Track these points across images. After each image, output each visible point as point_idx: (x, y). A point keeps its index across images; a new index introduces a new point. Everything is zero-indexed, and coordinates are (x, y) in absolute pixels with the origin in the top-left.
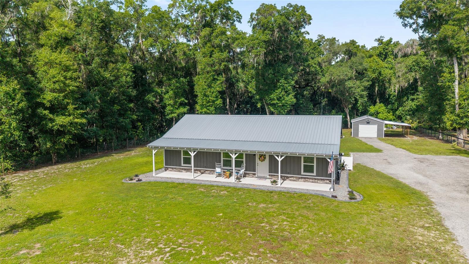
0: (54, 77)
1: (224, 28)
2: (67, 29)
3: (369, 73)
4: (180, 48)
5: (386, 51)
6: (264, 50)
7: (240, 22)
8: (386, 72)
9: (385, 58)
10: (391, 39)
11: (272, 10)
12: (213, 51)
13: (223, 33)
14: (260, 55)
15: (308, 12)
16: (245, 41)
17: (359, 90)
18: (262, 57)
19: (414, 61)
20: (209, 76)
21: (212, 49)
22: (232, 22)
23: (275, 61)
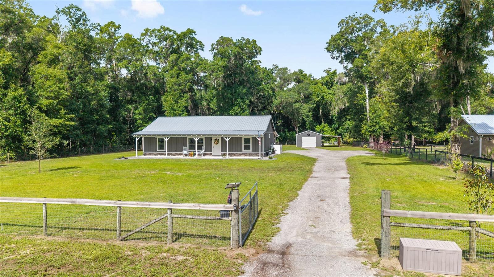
0: (50, 87)
1: (190, 55)
2: (60, 50)
3: (313, 97)
4: (151, 70)
5: (332, 80)
6: (223, 73)
7: (203, 50)
8: (328, 97)
9: (332, 86)
10: (336, 70)
11: (229, 42)
12: (179, 73)
13: (188, 59)
14: (219, 77)
15: (259, 45)
16: (207, 67)
17: (305, 111)
18: (221, 79)
19: (349, 88)
20: (176, 93)
21: (178, 71)
22: (195, 50)
23: (232, 83)
